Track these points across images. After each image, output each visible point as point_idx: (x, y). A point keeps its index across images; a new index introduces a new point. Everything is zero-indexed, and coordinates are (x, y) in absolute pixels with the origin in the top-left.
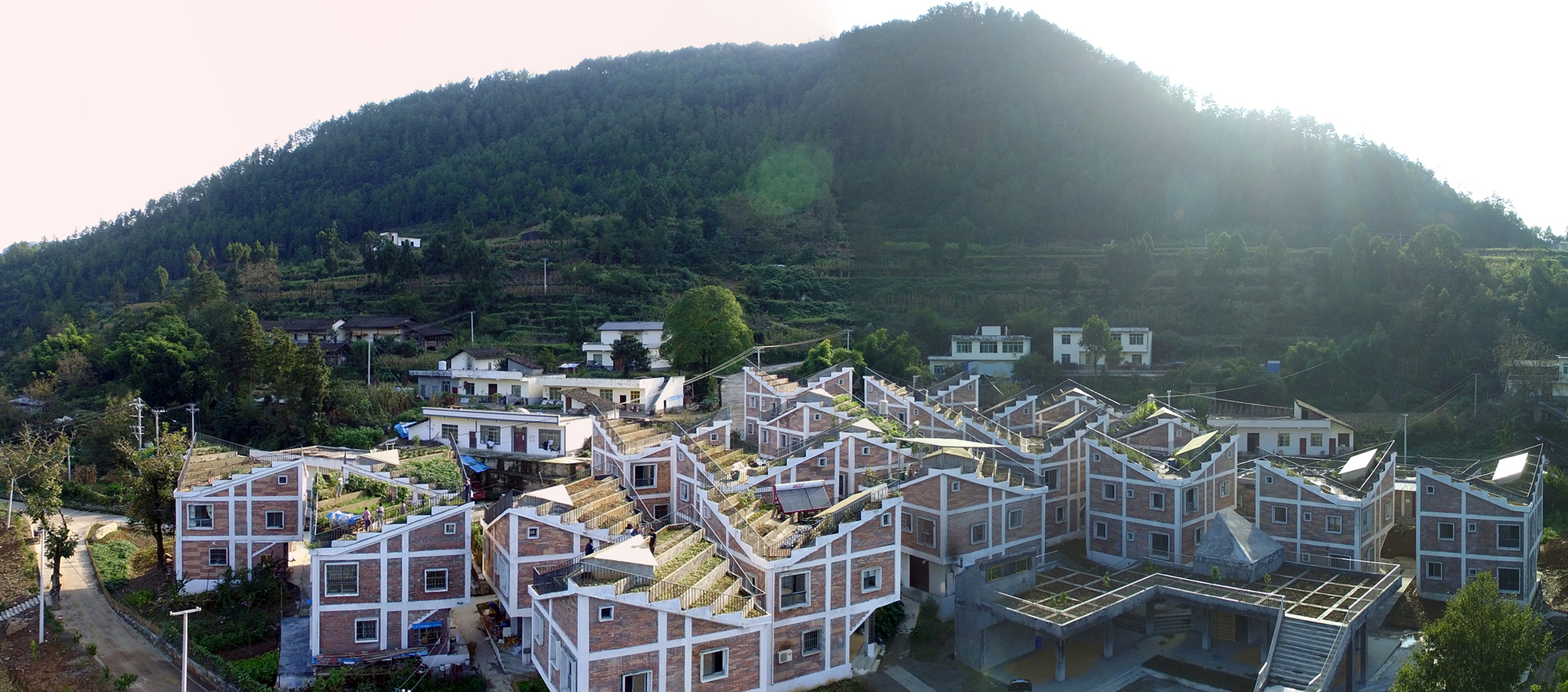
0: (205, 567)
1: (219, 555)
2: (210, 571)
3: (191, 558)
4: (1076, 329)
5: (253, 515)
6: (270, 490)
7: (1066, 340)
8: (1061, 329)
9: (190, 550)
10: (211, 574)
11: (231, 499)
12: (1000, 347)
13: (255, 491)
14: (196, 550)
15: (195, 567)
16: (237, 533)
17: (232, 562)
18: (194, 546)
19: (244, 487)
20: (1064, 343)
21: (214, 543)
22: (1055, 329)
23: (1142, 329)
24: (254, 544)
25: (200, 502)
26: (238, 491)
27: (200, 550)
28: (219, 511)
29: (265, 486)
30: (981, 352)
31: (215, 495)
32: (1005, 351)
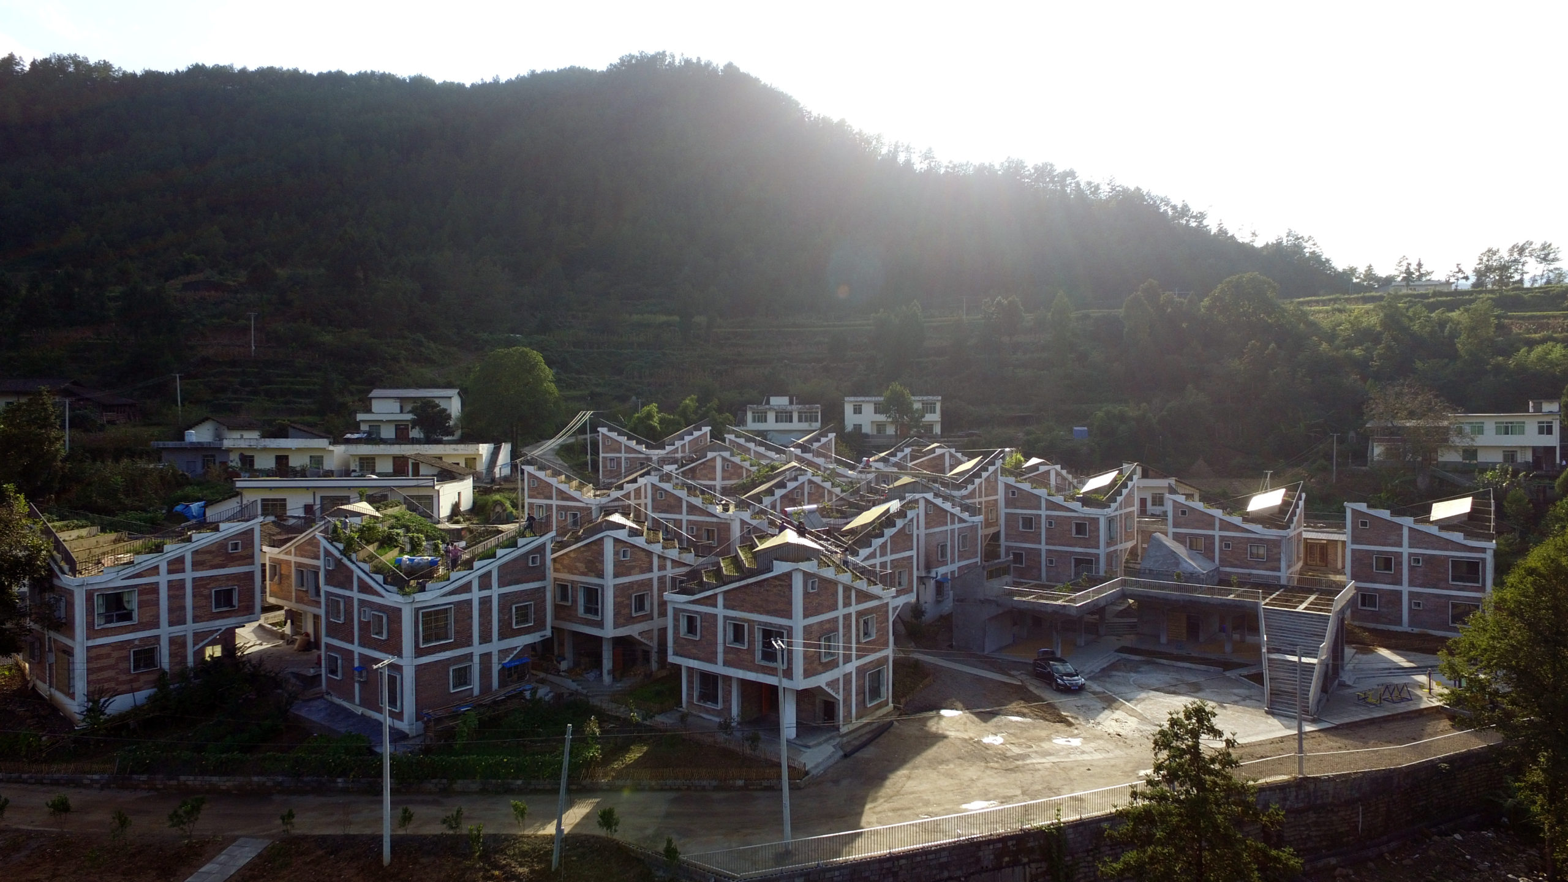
0: (123, 677)
1: (146, 656)
2: (131, 681)
3: (100, 669)
4: (867, 399)
5: (194, 596)
6: (218, 560)
7: (858, 410)
8: (852, 399)
9: (98, 657)
10: (135, 685)
11: (163, 579)
12: (795, 416)
13: (197, 565)
14: (108, 656)
15: (108, 680)
16: (171, 624)
17: (165, 660)
18: (104, 651)
19: (180, 560)
20: (855, 413)
21: (137, 642)
22: (846, 399)
23: (935, 398)
24: (195, 634)
25: (115, 588)
26: (171, 567)
27: (115, 654)
28: (145, 598)
29: (208, 557)
30: (776, 422)
31: (139, 575)
32: (800, 420)
